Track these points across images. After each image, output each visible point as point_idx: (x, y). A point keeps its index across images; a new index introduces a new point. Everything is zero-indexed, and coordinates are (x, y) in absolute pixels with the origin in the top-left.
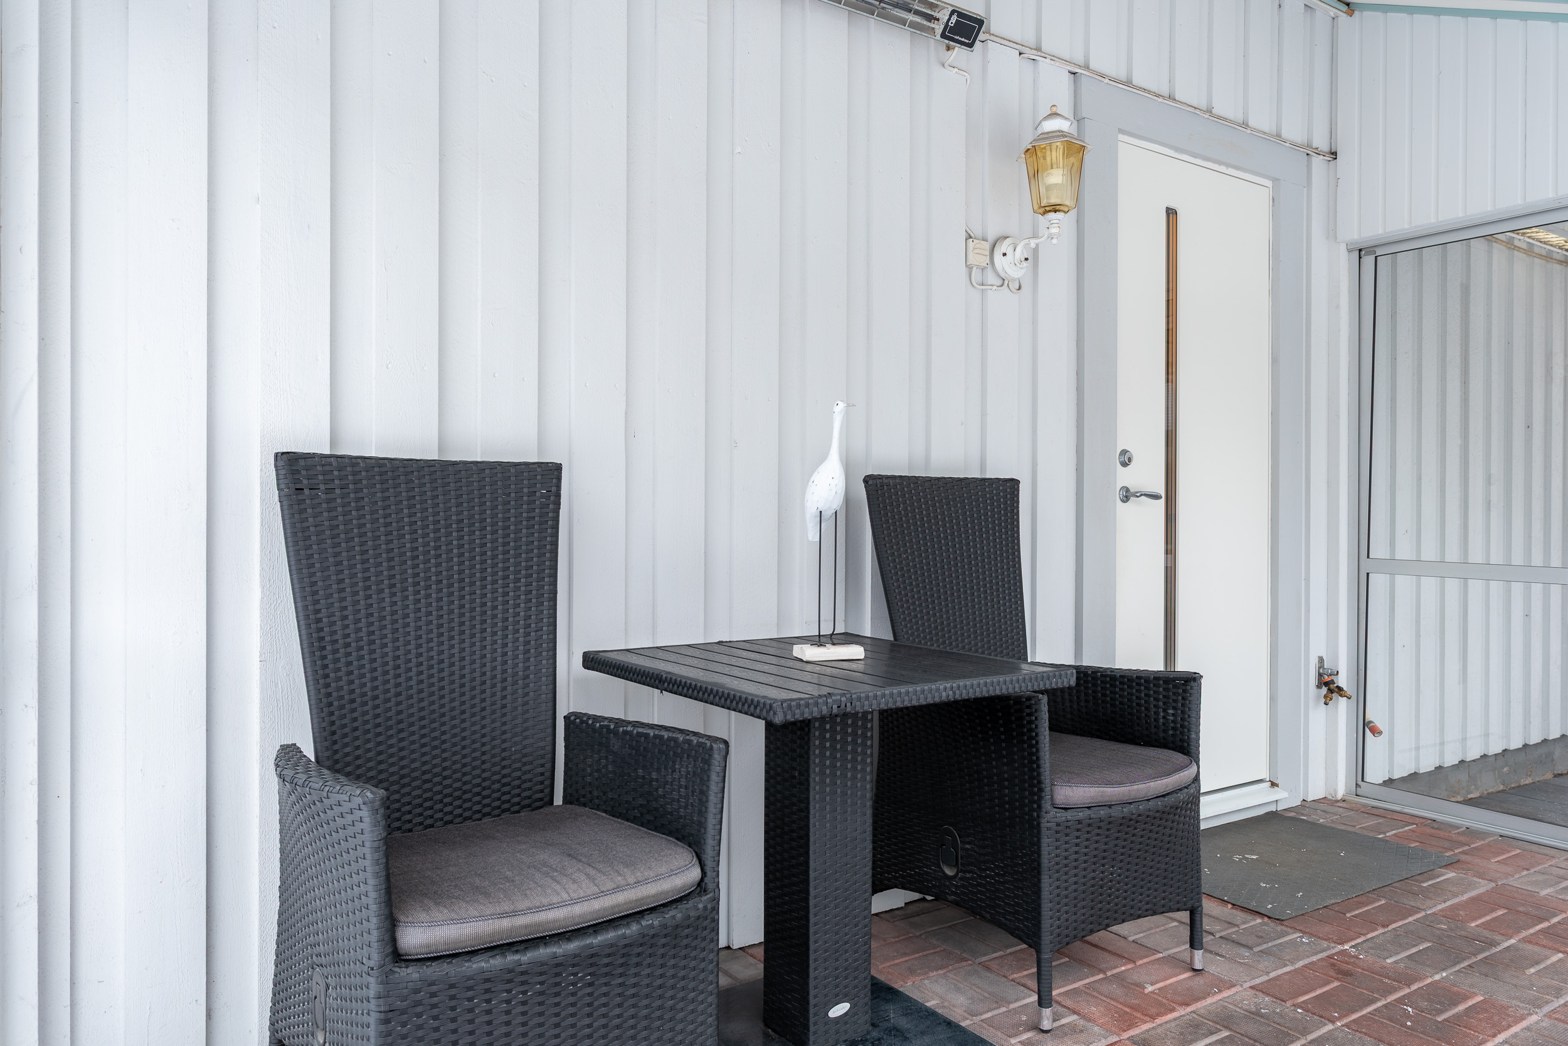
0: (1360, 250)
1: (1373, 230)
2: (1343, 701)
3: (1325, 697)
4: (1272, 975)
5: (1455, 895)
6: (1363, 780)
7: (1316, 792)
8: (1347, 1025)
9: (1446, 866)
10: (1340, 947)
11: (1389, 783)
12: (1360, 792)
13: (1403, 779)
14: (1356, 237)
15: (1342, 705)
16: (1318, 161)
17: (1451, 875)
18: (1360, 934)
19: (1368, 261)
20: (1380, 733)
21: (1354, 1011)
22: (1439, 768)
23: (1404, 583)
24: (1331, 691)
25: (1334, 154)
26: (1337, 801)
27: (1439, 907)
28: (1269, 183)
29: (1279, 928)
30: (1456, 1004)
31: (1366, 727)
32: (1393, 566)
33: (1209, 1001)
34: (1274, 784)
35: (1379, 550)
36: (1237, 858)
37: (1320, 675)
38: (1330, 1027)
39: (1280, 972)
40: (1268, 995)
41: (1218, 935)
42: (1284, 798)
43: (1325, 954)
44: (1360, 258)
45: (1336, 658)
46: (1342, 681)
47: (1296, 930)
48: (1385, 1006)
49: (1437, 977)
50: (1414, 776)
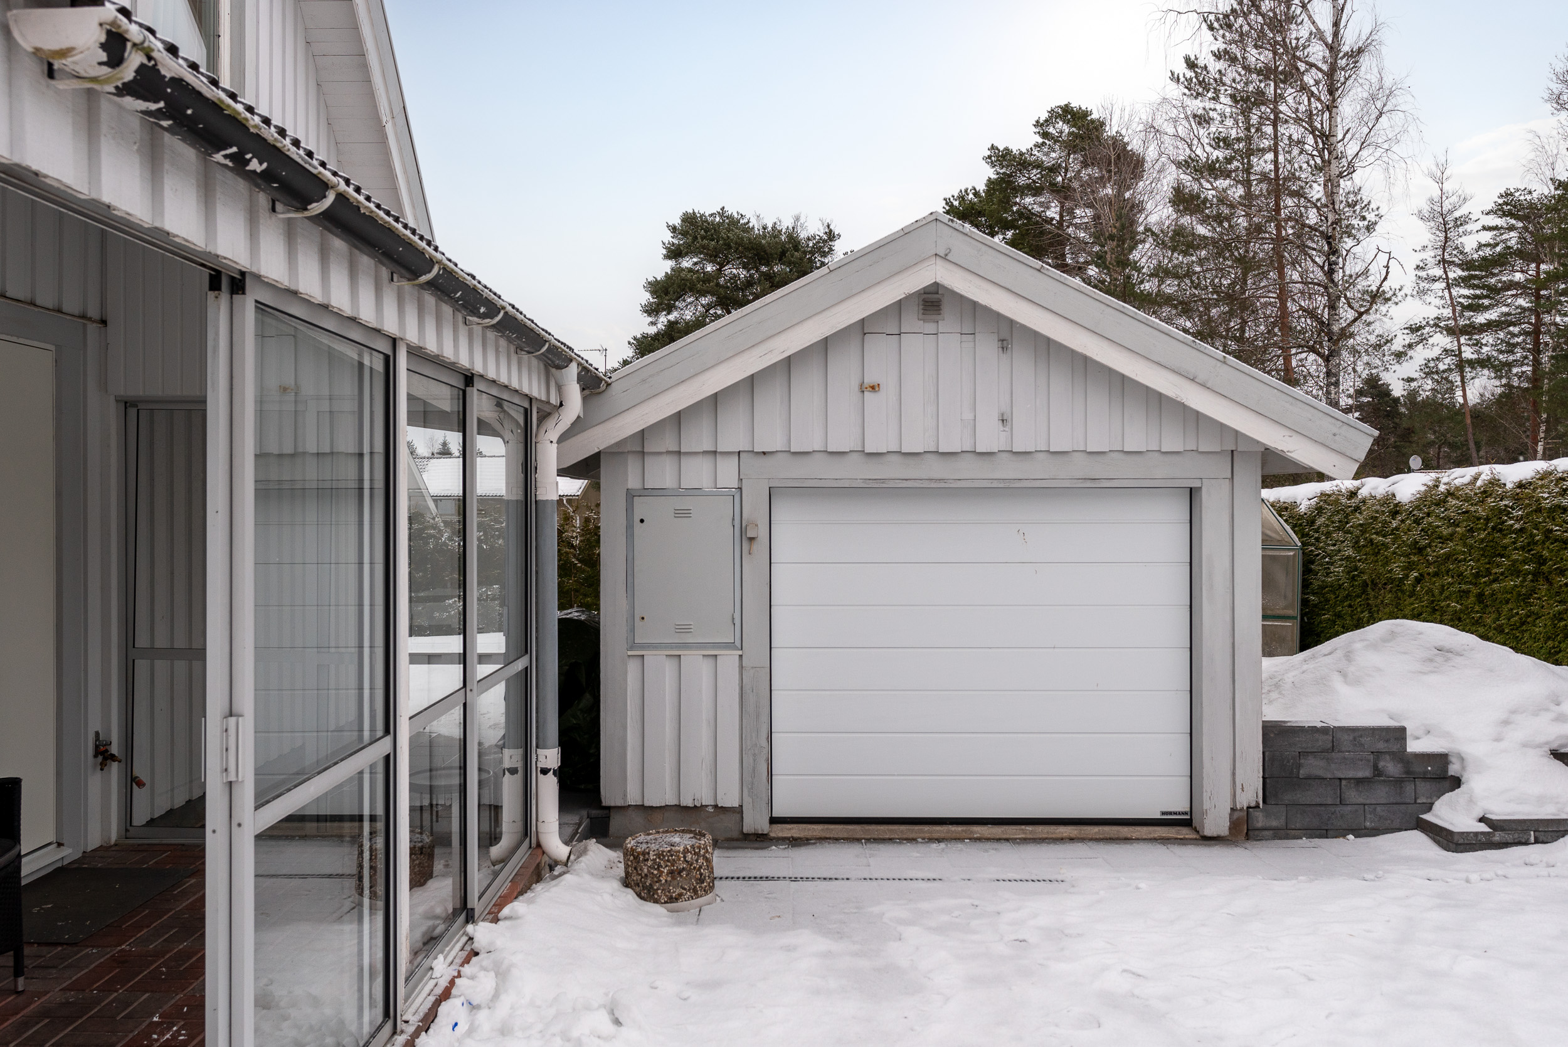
0: (126, 403)
1: (136, 391)
2: (115, 765)
3: (101, 764)
4: (74, 979)
5: (194, 894)
6: (131, 825)
7: (94, 841)
8: (126, 990)
9: (189, 877)
10: (119, 948)
11: (151, 822)
12: (128, 834)
13: (161, 817)
14: (122, 393)
15: (115, 766)
16: (92, 328)
17: (193, 881)
18: (131, 937)
19: (132, 412)
20: (144, 785)
21: (130, 982)
22: (189, 802)
23: (161, 665)
24: (105, 759)
25: (104, 322)
26: (111, 846)
27: (184, 904)
28: (52, 348)
29: (75, 949)
30: (191, 958)
31: (133, 781)
32: (152, 653)
33: (32, 1007)
34: (60, 845)
35: (142, 641)
36: (35, 910)
37: (97, 747)
38: (116, 994)
39: (79, 975)
40: (72, 990)
41: (30, 967)
42: (68, 854)
43: (108, 956)
44: (126, 408)
45: (109, 730)
46: (114, 749)
47: (88, 947)
48: (149, 973)
49: (181, 947)
50: (170, 812)
